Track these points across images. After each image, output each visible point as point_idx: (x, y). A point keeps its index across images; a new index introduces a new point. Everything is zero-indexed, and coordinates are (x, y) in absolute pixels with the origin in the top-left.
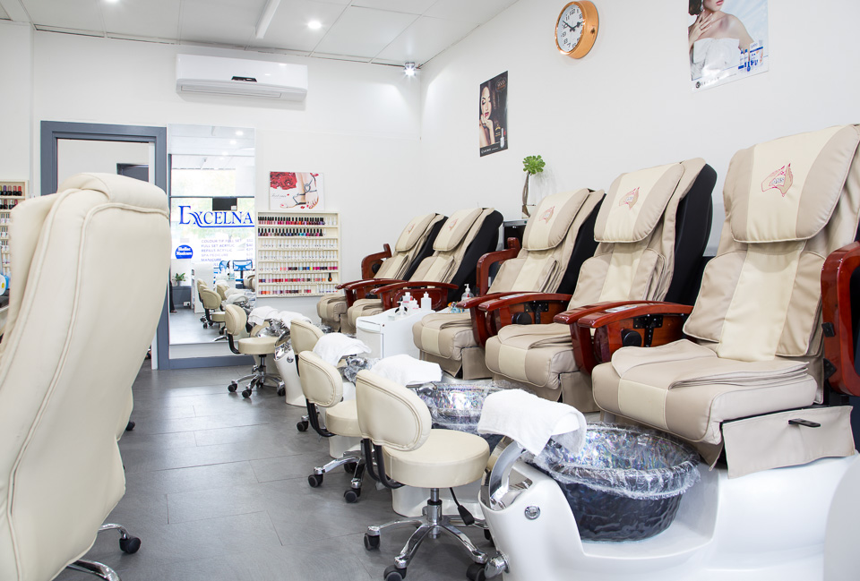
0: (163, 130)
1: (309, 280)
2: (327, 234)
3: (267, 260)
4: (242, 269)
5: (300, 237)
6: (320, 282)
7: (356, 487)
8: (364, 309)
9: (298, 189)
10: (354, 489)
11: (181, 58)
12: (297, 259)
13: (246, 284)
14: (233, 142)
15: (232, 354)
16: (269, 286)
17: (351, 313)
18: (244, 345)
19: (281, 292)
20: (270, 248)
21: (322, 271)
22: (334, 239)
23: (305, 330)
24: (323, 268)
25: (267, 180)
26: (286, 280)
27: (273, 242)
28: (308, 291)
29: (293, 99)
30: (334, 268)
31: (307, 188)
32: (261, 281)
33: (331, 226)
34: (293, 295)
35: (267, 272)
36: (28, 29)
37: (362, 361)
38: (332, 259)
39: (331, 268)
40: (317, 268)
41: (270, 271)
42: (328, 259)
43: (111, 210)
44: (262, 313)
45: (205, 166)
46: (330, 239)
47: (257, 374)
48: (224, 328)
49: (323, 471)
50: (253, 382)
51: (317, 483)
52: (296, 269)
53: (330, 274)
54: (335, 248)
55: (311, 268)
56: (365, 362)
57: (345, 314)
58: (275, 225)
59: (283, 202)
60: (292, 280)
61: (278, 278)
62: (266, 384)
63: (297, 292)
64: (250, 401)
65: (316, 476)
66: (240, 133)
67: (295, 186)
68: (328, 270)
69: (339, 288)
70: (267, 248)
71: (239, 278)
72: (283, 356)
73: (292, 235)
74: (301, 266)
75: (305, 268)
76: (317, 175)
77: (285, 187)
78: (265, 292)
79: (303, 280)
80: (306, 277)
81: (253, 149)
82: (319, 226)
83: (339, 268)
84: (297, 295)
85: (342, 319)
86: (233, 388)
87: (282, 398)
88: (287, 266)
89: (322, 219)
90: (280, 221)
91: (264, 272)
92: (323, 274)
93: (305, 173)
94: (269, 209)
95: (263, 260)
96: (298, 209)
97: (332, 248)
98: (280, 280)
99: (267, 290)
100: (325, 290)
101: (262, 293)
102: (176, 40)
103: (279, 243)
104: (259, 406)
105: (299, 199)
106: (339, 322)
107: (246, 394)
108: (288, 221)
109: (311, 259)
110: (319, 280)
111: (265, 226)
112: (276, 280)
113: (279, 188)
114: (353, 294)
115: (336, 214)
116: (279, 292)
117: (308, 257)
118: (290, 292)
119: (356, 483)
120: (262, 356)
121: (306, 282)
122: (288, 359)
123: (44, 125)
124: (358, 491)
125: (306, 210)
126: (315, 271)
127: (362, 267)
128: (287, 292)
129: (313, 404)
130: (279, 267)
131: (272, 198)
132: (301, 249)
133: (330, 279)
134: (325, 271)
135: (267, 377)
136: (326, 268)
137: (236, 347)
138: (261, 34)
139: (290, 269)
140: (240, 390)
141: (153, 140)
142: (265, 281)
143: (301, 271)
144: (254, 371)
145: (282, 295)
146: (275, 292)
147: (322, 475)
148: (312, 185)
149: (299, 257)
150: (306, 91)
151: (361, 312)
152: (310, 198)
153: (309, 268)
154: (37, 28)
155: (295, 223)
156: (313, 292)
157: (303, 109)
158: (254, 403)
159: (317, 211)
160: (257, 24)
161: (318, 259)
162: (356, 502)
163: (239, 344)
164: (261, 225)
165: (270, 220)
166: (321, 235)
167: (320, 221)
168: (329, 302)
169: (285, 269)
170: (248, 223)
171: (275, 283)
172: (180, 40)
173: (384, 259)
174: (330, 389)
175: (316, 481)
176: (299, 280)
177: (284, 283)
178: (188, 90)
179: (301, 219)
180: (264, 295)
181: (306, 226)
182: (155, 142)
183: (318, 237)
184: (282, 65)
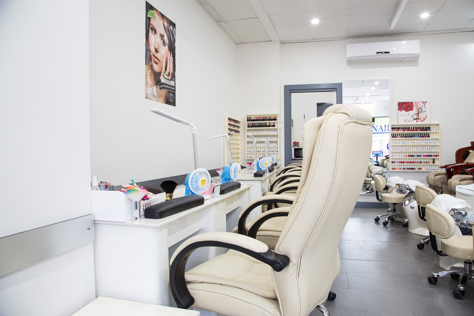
0: (340, 85)
1: (420, 162)
2: (432, 136)
3: (396, 151)
4: (377, 155)
5: (416, 138)
6: (427, 164)
7: (462, 290)
8: (460, 181)
9: (415, 111)
10: (460, 291)
11: (348, 46)
12: (413, 150)
13: (380, 163)
14: (373, 88)
15: (377, 201)
16: (397, 165)
17: (451, 183)
18: (385, 197)
19: (404, 169)
20: (398, 144)
21: (429, 158)
22: (436, 139)
23: (425, 191)
24: (430, 156)
25: (397, 107)
26: (407, 162)
27: (400, 141)
28: (420, 169)
29: (412, 60)
30: (437, 156)
31: (420, 110)
32: (392, 162)
33: (434, 131)
34: (411, 171)
35: (396, 157)
36: (278, 44)
37: (464, 213)
38: (435, 151)
39: (434, 156)
40: (426, 156)
41: (397, 157)
42: (433, 151)
43: (351, 123)
44: (394, 180)
45: (357, 102)
46: (434, 139)
47: (391, 214)
48: (370, 187)
49: (438, 276)
50: (388, 218)
51: (433, 282)
52: (413, 156)
53: (434, 159)
54: (437, 144)
55: (422, 156)
56: (466, 213)
57: (446, 183)
58: (401, 132)
59: (406, 119)
60: (411, 162)
61: (402, 161)
62: (396, 219)
63: (413, 169)
64: (387, 228)
65: (433, 277)
66: (377, 83)
67: (413, 110)
68: (433, 157)
69: (442, 167)
70: (396, 144)
71: (375, 160)
72: (408, 205)
73: (411, 137)
74: (416, 154)
75: (418, 156)
76: (426, 102)
77: (407, 110)
78: (395, 169)
79: (417, 162)
80: (419, 161)
81: (388, 90)
82: (428, 132)
83: (440, 156)
84: (413, 171)
85: (443, 186)
86: (377, 220)
87: (406, 228)
88: (407, 154)
89: (429, 128)
90: (404, 129)
91: (394, 157)
92: (430, 159)
93: (419, 102)
94: (398, 123)
95: (394, 151)
96: (414, 122)
97: (435, 144)
98: (403, 162)
99: (396, 167)
100: (430, 168)
101: (393, 169)
102: (346, 37)
103: (403, 142)
104: (392, 231)
105: (415, 117)
106: (442, 188)
107: (385, 224)
108: (409, 129)
109: (422, 151)
110: (427, 162)
111: (395, 132)
112: (401, 162)
113: (403, 111)
114: (450, 172)
115: (438, 125)
116: (402, 169)
117: (420, 149)
118: (409, 169)
119: (462, 288)
120: (395, 204)
121: (419, 164)
122: (411, 207)
123: (286, 87)
124: (463, 292)
125: (420, 123)
126: (425, 157)
127: (456, 155)
128: (408, 169)
129: (434, 236)
130: (403, 155)
131: (399, 117)
132: (416, 145)
133: (434, 162)
134: (431, 157)
135: (396, 216)
136: (431, 156)
137: (380, 198)
138: (393, 27)
139: (409, 156)
140: (381, 221)
141: (335, 90)
142: (395, 162)
143: (416, 157)
144: (388, 212)
145: (405, 170)
146: (400, 169)
147: (437, 278)
148: (423, 108)
149: (415, 150)
150: (419, 55)
151: (458, 182)
152: (422, 116)
153: (421, 156)
154: (282, 43)
155: (413, 130)
156: (423, 170)
157: (417, 65)
158: (389, 229)
159: (426, 123)
160: (390, 21)
161: (426, 150)
162: (461, 299)
163: (382, 196)
164: (393, 132)
165: (398, 129)
166: (428, 136)
167: (428, 128)
168: (435, 176)
169: (406, 156)
170: (380, 131)
171: (400, 164)
172: (348, 37)
173: (471, 151)
174: (447, 228)
175: (433, 281)
176: (415, 162)
177: (405, 164)
178: (353, 62)
179: (416, 128)
180: (394, 170)
181: (419, 132)
182: (336, 91)
183: (426, 138)
184: (404, 42)
